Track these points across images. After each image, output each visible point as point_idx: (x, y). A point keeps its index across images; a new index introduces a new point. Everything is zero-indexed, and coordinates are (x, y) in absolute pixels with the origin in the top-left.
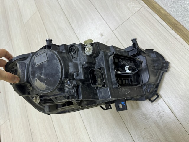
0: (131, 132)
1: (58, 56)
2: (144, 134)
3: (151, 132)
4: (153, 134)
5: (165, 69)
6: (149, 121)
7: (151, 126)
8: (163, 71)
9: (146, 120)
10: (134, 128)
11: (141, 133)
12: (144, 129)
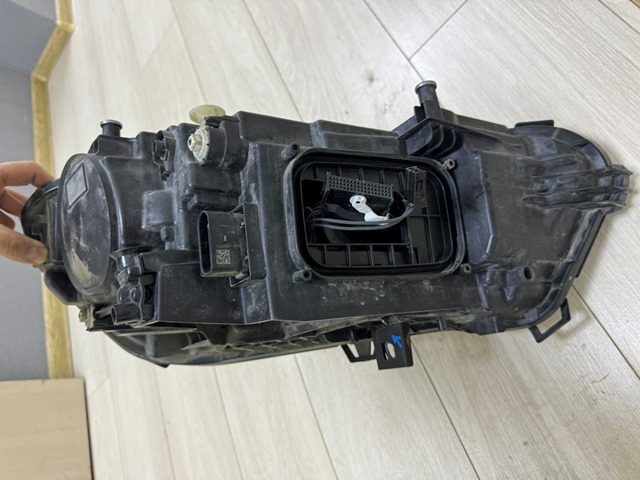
0: (473, 453)
1: (108, 173)
2: (524, 466)
3: (550, 459)
4: (557, 469)
5: (607, 198)
6: (544, 416)
7: (550, 434)
8: (596, 210)
9: (529, 408)
10: (485, 437)
11: (510, 458)
12: (521, 444)
